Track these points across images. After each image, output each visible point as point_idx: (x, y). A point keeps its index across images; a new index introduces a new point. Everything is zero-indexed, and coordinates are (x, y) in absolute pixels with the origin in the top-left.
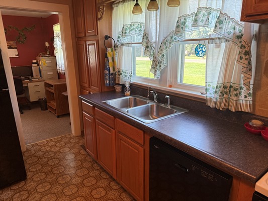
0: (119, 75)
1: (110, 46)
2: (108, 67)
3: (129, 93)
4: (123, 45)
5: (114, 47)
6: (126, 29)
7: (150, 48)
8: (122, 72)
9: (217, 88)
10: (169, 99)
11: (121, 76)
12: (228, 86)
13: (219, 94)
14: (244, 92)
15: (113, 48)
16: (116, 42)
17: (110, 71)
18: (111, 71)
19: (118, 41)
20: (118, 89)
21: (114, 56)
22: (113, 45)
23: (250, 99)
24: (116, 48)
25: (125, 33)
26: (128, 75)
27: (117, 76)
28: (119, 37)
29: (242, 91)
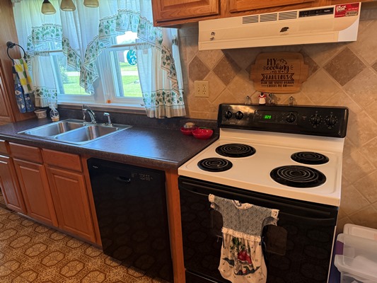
0: (38, 95)
1: (19, 57)
2: (19, 86)
3: (57, 117)
4: (37, 54)
5: (25, 57)
6: (38, 33)
7: (74, 56)
8: (43, 91)
9: (152, 96)
10: (109, 118)
11: (42, 97)
12: (161, 93)
13: (155, 102)
14: (176, 98)
15: (23, 59)
16: (26, 50)
17: (23, 92)
18: (26, 91)
19: (28, 49)
20: (41, 114)
21: (27, 71)
22: (23, 55)
23: (182, 103)
24: (27, 59)
25: (38, 38)
26: (52, 94)
27: (36, 97)
28: (29, 44)
29: (175, 96)
